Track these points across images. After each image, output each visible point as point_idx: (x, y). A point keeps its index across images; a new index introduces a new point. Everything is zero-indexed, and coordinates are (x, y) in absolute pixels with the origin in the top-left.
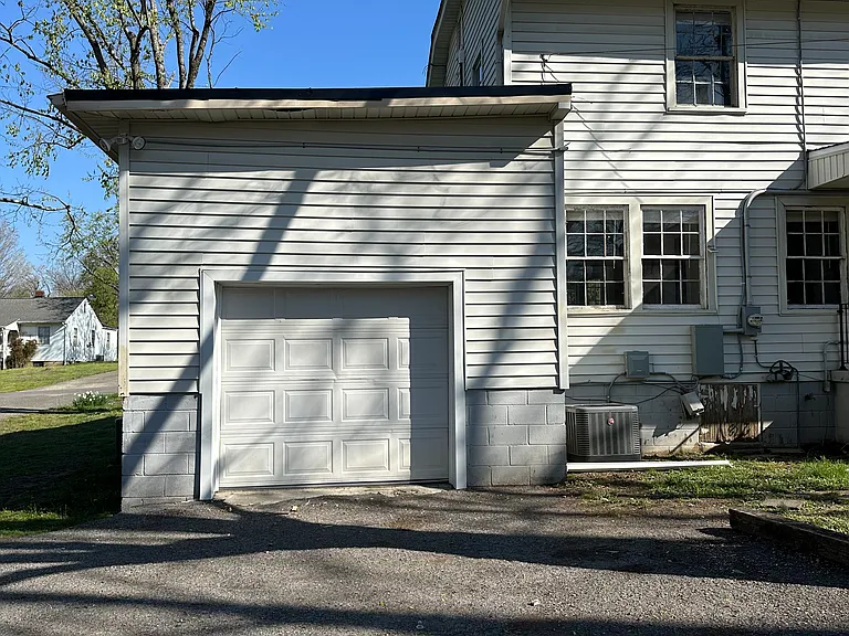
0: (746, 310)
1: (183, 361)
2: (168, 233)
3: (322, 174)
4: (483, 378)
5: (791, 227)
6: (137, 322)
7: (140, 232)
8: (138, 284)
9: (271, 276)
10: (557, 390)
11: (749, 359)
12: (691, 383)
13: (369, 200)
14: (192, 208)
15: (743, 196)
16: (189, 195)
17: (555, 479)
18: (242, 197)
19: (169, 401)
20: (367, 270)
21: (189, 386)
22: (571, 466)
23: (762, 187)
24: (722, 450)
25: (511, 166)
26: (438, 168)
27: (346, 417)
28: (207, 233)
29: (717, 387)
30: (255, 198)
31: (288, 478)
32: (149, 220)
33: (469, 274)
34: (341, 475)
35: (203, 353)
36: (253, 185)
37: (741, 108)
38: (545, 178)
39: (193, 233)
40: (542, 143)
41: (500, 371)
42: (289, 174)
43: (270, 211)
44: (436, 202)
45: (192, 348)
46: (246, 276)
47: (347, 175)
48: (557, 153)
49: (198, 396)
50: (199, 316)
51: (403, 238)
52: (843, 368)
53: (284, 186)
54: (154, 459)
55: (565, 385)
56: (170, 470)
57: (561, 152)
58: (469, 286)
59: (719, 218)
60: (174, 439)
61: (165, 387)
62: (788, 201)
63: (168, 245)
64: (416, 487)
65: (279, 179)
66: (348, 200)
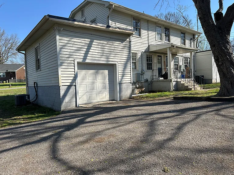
0: (142, 70)
1: (72, 78)
2: (67, 50)
3: (95, 41)
4: (121, 81)
5: (147, 57)
6: (62, 70)
7: (61, 49)
8: (61, 61)
9: (87, 61)
10: (131, 83)
11: (143, 78)
12: (136, 82)
13: (103, 47)
14: (71, 45)
15: (142, 52)
16: (70, 42)
17: (131, 98)
18: (81, 44)
19: (69, 87)
20: (103, 61)
21: (73, 84)
22: (133, 96)
23: (144, 51)
24: (141, 93)
25: (124, 43)
26: (113, 42)
27: (99, 89)
28: (75, 51)
29: (139, 83)
30: (83, 44)
31: (89, 101)
32: (63, 47)
33: (119, 62)
34: (99, 100)
35: (76, 77)
36: (83, 42)
37: (141, 37)
38: (129, 46)
39: (72, 51)
40: (128, 40)
41: (123, 80)
42: (89, 40)
43: (86, 47)
44: (113, 49)
45: (73, 76)
46: (83, 61)
47: (99, 42)
48: (130, 42)
49: (75, 86)
50: (74, 69)
51: (108, 55)
52: (153, 79)
53: (88, 42)
54: (67, 99)
55: (132, 82)
56: (70, 101)
57: (131, 41)
58: (119, 65)
59: (139, 55)
60: (71, 95)
61: (68, 84)
62: (147, 53)
63: (67, 53)
64: (110, 101)
65: (87, 41)
66: (99, 47)
